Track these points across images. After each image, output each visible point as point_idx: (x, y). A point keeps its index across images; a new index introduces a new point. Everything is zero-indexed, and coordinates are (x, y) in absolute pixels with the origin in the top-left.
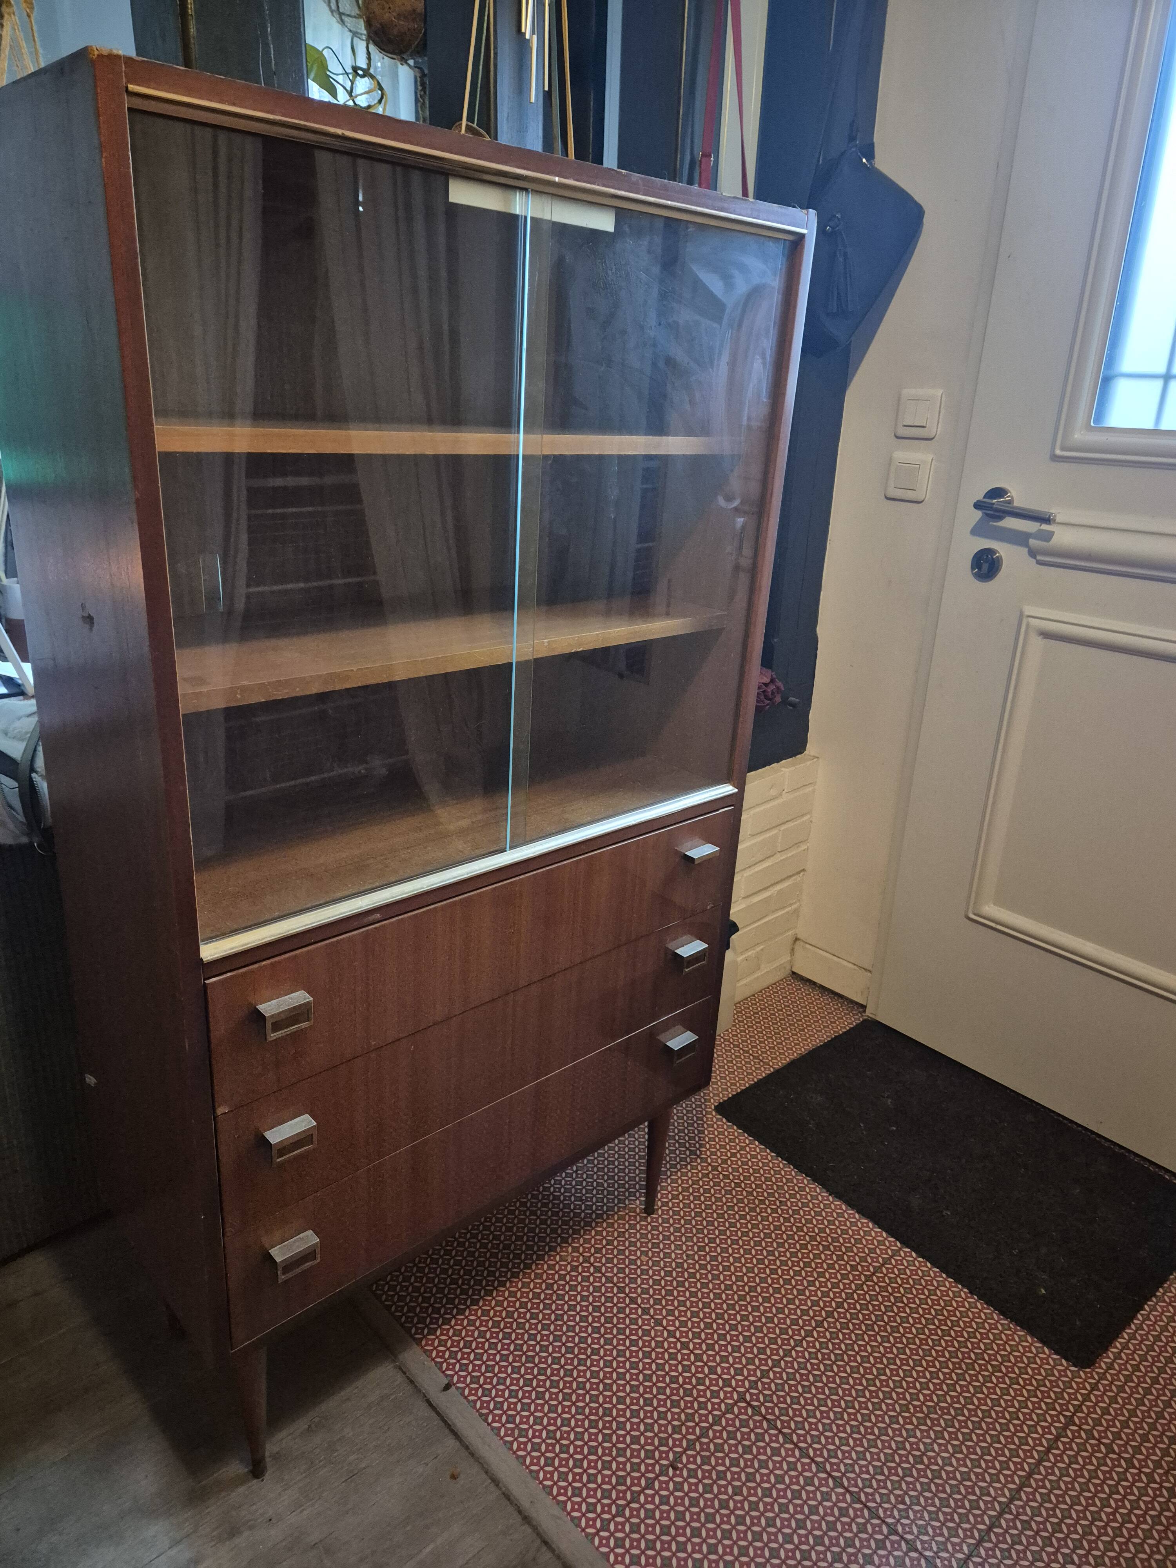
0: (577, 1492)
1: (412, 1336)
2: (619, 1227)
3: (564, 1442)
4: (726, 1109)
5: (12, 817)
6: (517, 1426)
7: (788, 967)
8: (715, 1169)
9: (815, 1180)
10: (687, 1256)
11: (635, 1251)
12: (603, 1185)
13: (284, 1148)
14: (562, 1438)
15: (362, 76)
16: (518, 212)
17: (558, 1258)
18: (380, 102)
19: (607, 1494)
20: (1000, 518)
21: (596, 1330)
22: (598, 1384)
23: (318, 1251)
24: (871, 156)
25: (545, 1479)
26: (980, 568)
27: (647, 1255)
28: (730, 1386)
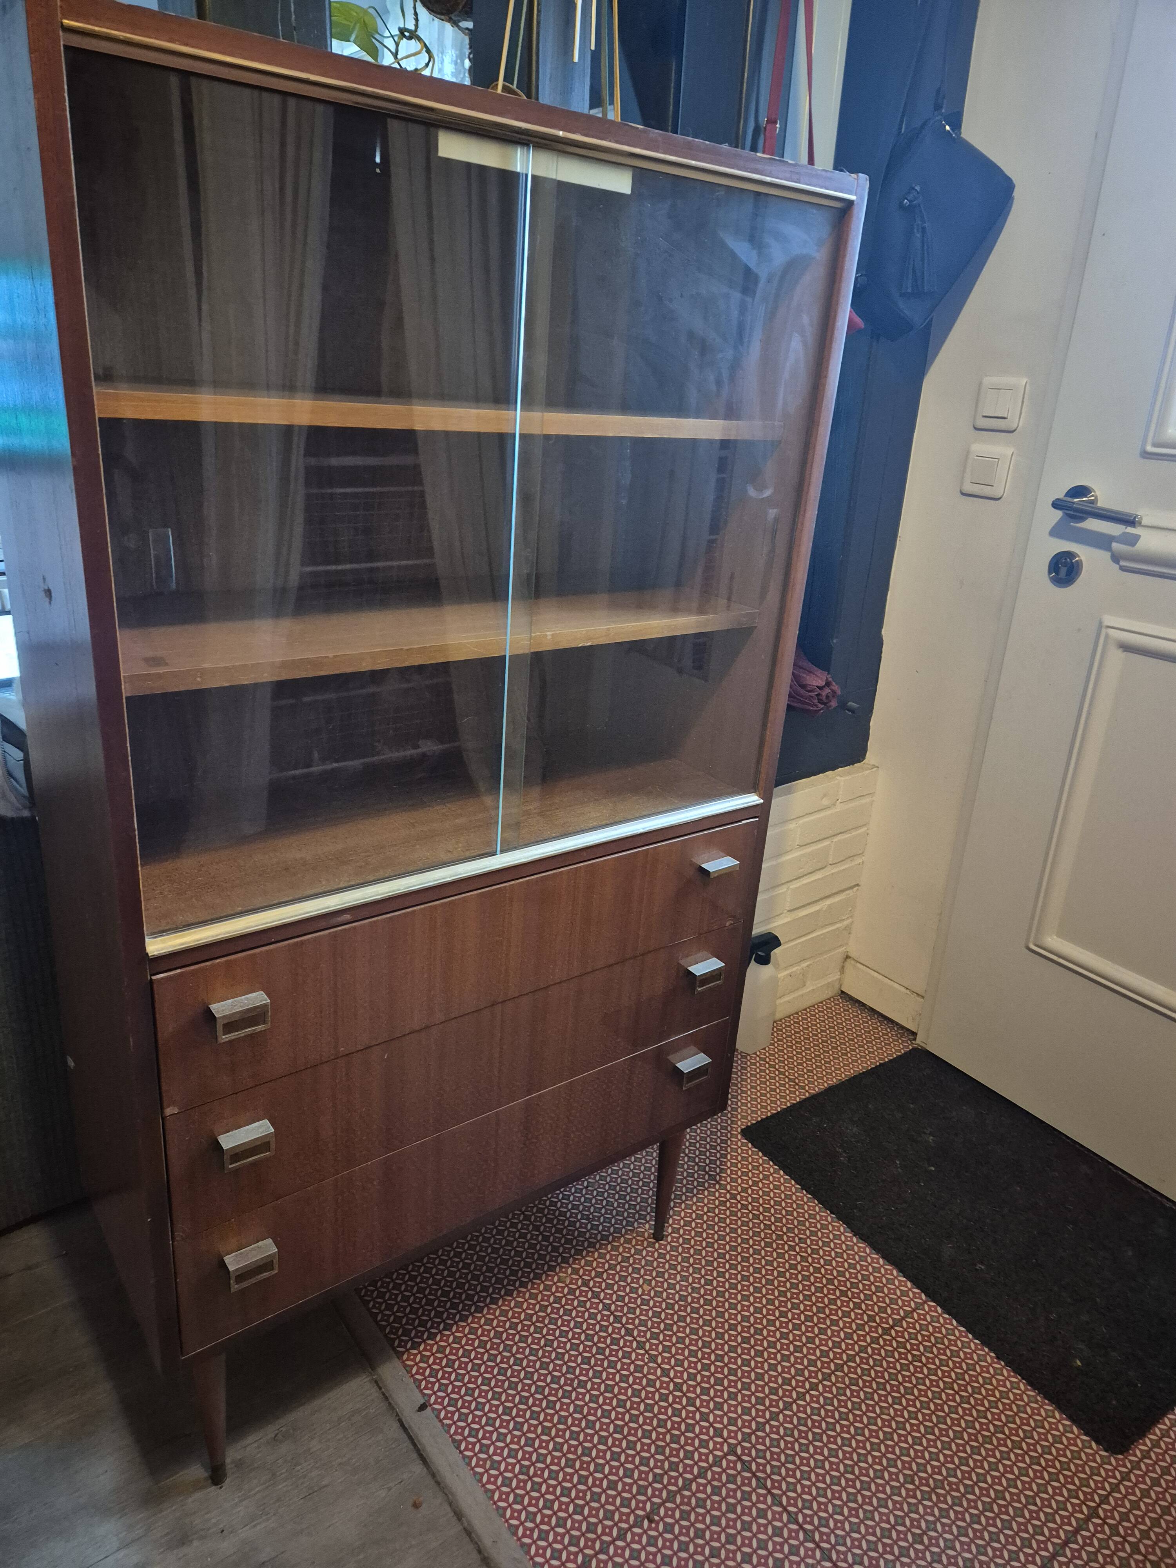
0: (543, 1536)
1: (394, 1349)
2: (624, 1251)
3: (536, 1479)
4: (749, 1133)
5: (14, 789)
6: (490, 1457)
7: (837, 986)
8: (734, 1197)
9: (839, 1218)
10: (693, 1288)
11: (638, 1279)
12: (612, 1205)
13: (237, 1154)
14: (535, 1475)
15: (410, 38)
16: (518, 170)
17: (556, 1279)
18: (427, 65)
19: (574, 1541)
20: (1082, 519)
21: (586, 1361)
22: (580, 1420)
23: (276, 1261)
24: (957, 125)
25: (512, 1517)
26: (1057, 573)
27: (650, 1285)
28: (721, 1436)
